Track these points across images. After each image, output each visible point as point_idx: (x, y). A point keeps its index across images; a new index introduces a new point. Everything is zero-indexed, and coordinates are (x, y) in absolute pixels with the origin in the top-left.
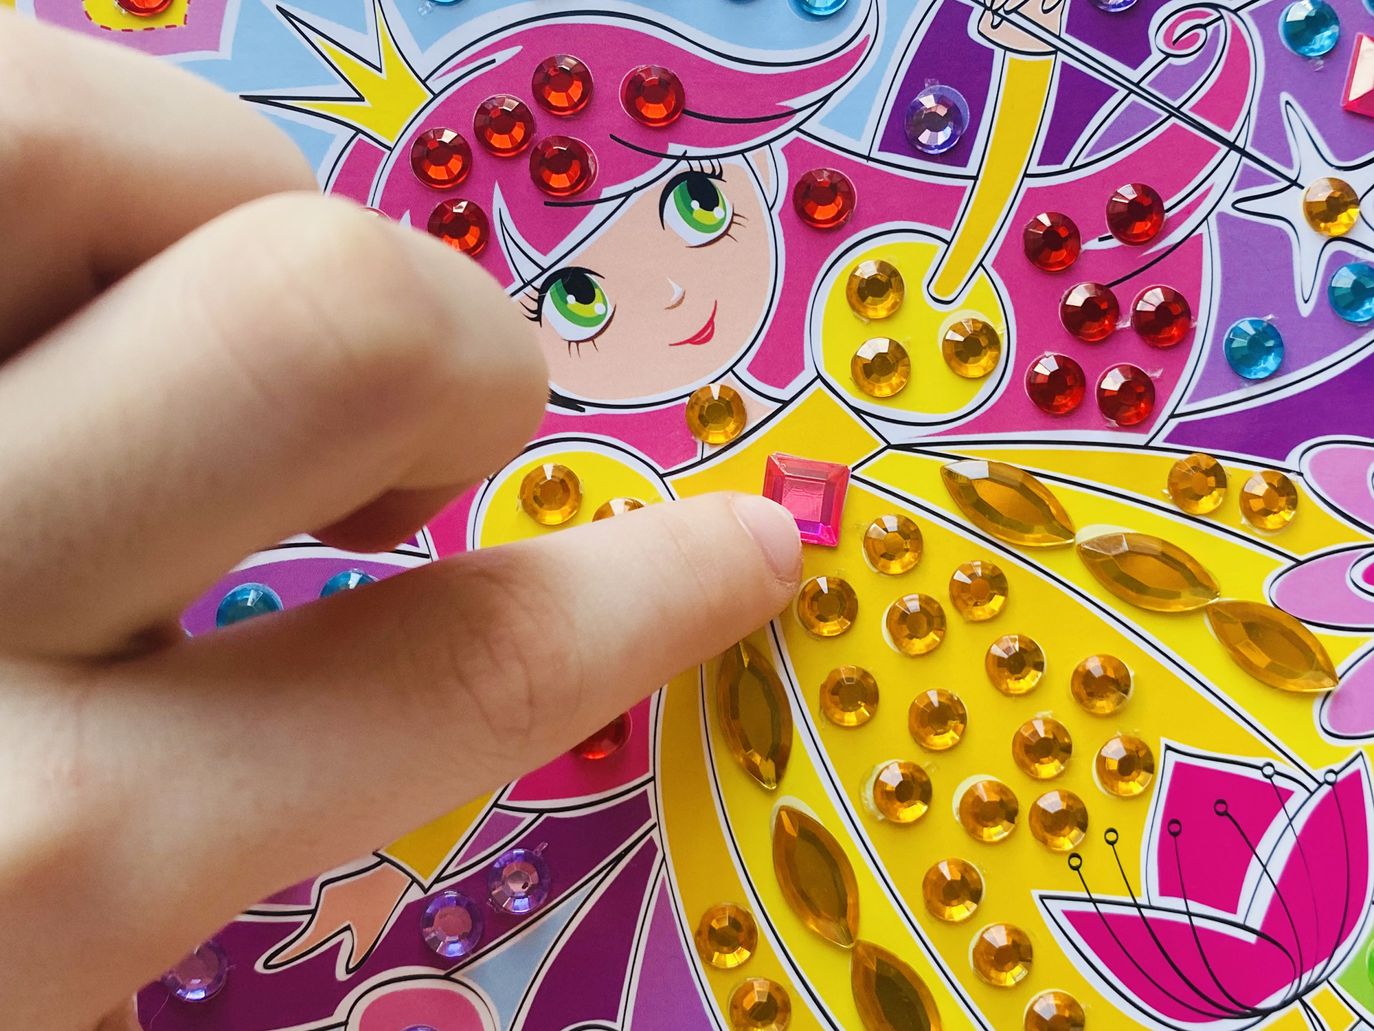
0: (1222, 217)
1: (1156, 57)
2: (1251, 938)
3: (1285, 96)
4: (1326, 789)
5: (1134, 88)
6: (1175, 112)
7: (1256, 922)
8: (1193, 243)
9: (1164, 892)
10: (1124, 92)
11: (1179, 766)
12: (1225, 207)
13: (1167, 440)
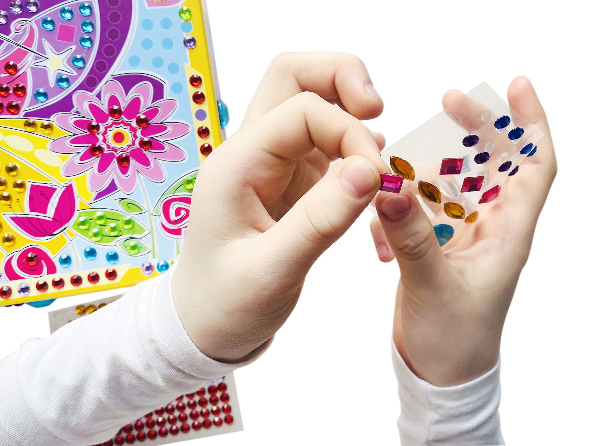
0: (32, 68)
1: (12, 33)
2: (51, 220)
3: (43, 39)
4: (65, 188)
5: (8, 40)
6: (19, 45)
7: (52, 216)
8: (25, 73)
9: (31, 211)
10: (6, 41)
11: (32, 185)
12: (32, 65)
13: (24, 116)
